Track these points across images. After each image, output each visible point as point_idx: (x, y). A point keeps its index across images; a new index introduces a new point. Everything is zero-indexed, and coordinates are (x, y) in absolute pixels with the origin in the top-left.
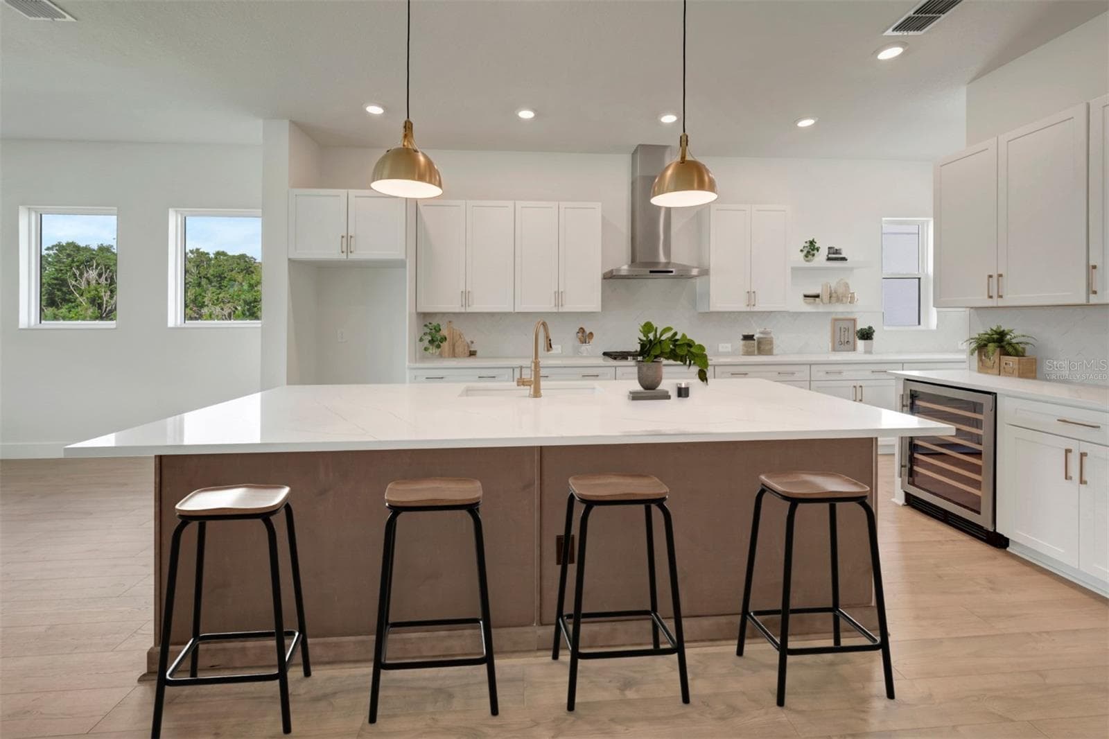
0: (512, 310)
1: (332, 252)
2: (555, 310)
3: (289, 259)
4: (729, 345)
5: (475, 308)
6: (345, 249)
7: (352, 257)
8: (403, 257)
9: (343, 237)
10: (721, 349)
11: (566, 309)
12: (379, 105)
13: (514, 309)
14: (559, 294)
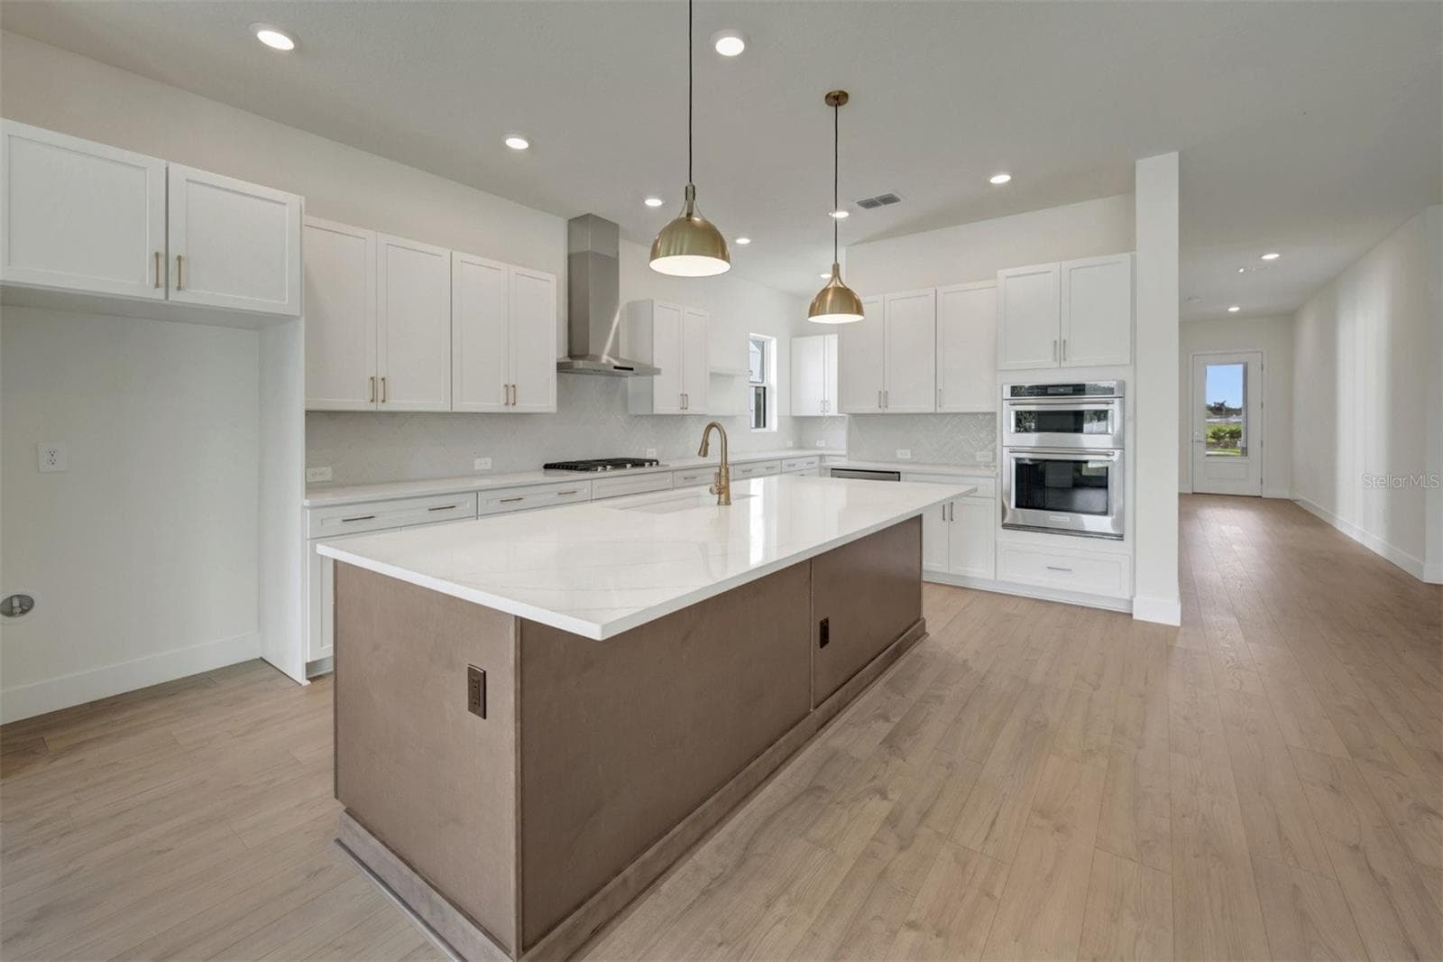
0: (448, 410)
2: (504, 410)
5: (394, 404)
6: (162, 280)
7: (175, 297)
8: (295, 311)
9: (159, 254)
11: (517, 408)
13: (452, 408)
14: (510, 389)
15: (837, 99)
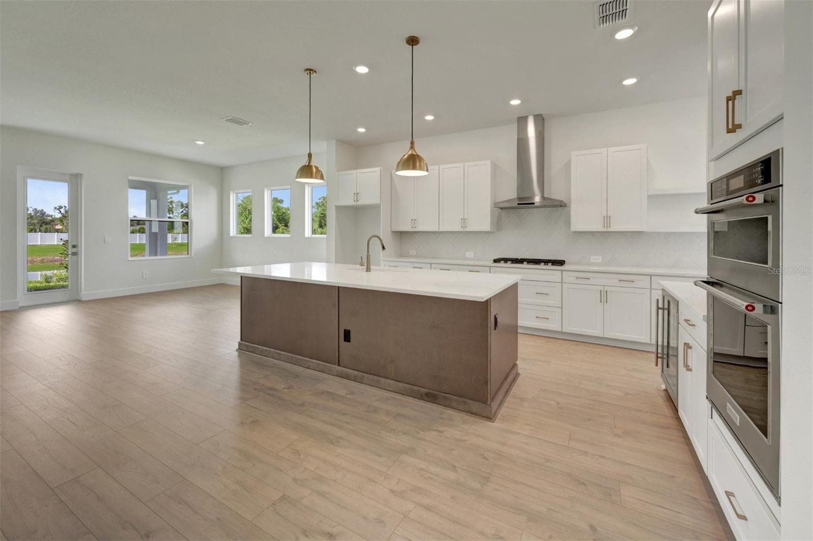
0: (437, 230)
1: (350, 202)
2: (461, 230)
3: (336, 206)
4: (600, 258)
5: (419, 229)
6: (356, 200)
7: (359, 203)
8: (379, 202)
9: (355, 194)
10: (592, 261)
11: (469, 229)
12: (362, 127)
13: (439, 229)
14: (464, 220)
15: (413, 41)
